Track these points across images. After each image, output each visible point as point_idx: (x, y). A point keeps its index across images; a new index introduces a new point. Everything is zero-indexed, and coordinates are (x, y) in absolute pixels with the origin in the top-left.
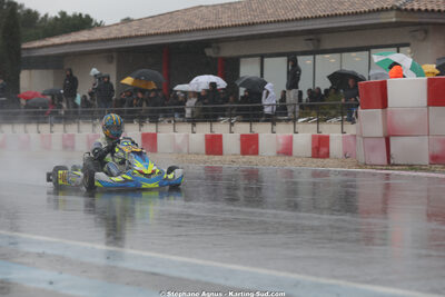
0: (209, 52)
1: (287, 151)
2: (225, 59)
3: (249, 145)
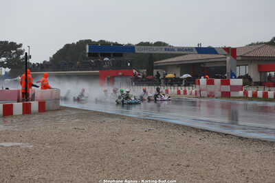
0: (202, 65)
1: (191, 94)
2: (207, 68)
3: (185, 92)
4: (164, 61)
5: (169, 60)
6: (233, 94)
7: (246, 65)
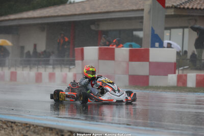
0: (93, 27)
4: (13, 17)
5: (25, 15)
6: (154, 80)
7: (183, 28)
